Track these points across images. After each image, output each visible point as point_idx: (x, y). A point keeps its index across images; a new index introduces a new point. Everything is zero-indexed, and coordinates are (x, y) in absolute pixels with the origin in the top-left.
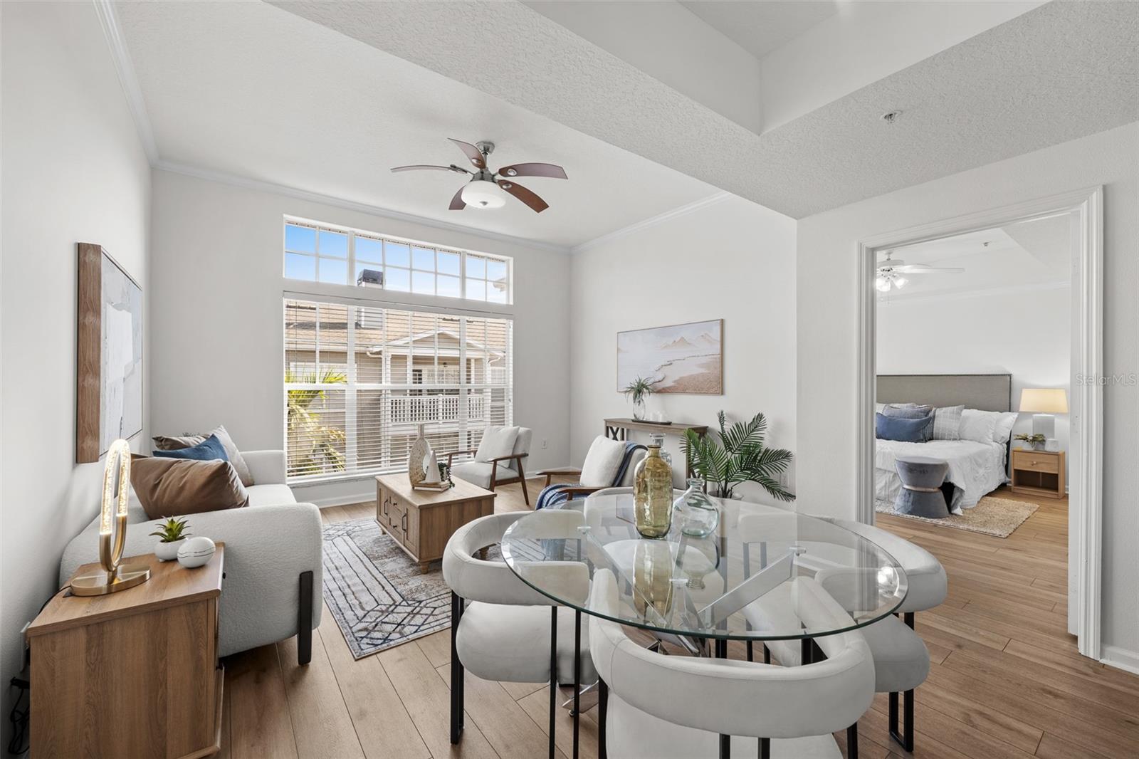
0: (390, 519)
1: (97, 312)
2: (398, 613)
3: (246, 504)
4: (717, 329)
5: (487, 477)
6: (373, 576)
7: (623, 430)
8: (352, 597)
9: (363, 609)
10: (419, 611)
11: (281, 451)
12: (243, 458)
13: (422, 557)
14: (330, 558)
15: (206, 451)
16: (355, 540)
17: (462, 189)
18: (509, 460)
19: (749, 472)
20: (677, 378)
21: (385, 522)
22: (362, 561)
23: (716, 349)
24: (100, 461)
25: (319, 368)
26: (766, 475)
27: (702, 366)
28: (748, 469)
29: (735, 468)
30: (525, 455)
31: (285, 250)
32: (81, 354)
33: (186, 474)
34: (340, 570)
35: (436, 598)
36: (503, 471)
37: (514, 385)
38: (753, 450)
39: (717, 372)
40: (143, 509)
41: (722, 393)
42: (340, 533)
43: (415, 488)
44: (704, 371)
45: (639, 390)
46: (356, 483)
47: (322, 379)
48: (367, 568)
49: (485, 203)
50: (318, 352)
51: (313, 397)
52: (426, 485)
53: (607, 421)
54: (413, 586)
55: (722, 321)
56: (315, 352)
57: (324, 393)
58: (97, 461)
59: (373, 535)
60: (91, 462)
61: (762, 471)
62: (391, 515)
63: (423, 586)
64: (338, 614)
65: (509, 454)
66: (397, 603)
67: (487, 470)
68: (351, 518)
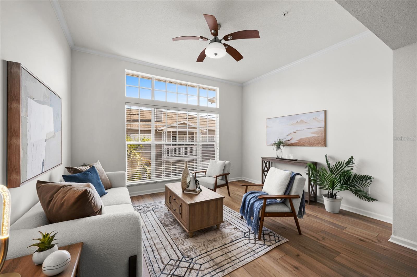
0: (172, 205)
1: (18, 101)
2: (182, 267)
3: (100, 212)
4: (323, 115)
5: (213, 184)
6: (166, 238)
7: (269, 162)
8: (157, 253)
9: (163, 263)
10: (193, 267)
11: (124, 172)
12: (107, 176)
13: (190, 230)
14: (145, 225)
15: (88, 174)
16: (156, 214)
17: (206, 48)
18: (221, 176)
19: (347, 186)
20: (299, 139)
21: (170, 206)
22: (160, 227)
23: (323, 124)
24: (21, 187)
25: (139, 136)
26: (358, 188)
27: (314, 133)
28: (345, 184)
29: (336, 183)
30: (228, 174)
31: (126, 85)
32: (9, 125)
33: (66, 195)
34: (150, 233)
35: (200, 257)
36: (220, 182)
37: (219, 142)
38: (347, 175)
39: (323, 135)
40: (45, 213)
41: (326, 146)
42: (149, 209)
43: (184, 192)
44: (315, 136)
45: (279, 145)
46: (155, 184)
47: (141, 140)
48: (162, 232)
49: (216, 54)
50: (139, 130)
51: (138, 147)
52: (189, 191)
53: (262, 158)
54: (186, 246)
55: (326, 112)
56: (138, 130)
57: (142, 145)
58: (19, 186)
59: (164, 211)
60: (15, 187)
61: (355, 186)
62: (172, 204)
63: (192, 247)
64: (150, 266)
65: (221, 173)
66: (180, 260)
67: (213, 181)
68: (154, 201)
